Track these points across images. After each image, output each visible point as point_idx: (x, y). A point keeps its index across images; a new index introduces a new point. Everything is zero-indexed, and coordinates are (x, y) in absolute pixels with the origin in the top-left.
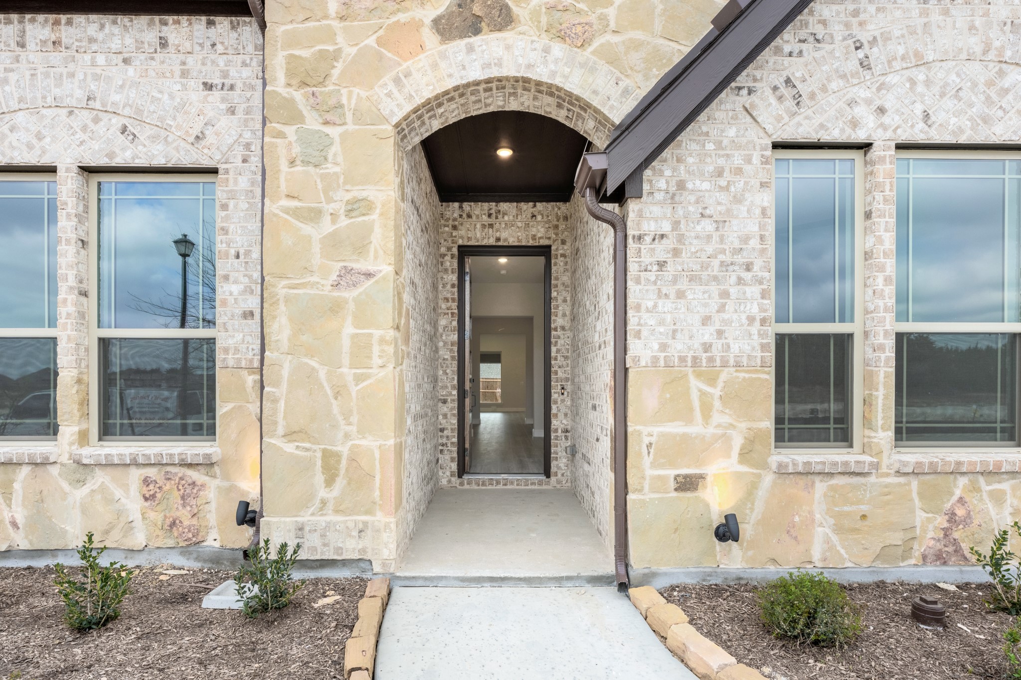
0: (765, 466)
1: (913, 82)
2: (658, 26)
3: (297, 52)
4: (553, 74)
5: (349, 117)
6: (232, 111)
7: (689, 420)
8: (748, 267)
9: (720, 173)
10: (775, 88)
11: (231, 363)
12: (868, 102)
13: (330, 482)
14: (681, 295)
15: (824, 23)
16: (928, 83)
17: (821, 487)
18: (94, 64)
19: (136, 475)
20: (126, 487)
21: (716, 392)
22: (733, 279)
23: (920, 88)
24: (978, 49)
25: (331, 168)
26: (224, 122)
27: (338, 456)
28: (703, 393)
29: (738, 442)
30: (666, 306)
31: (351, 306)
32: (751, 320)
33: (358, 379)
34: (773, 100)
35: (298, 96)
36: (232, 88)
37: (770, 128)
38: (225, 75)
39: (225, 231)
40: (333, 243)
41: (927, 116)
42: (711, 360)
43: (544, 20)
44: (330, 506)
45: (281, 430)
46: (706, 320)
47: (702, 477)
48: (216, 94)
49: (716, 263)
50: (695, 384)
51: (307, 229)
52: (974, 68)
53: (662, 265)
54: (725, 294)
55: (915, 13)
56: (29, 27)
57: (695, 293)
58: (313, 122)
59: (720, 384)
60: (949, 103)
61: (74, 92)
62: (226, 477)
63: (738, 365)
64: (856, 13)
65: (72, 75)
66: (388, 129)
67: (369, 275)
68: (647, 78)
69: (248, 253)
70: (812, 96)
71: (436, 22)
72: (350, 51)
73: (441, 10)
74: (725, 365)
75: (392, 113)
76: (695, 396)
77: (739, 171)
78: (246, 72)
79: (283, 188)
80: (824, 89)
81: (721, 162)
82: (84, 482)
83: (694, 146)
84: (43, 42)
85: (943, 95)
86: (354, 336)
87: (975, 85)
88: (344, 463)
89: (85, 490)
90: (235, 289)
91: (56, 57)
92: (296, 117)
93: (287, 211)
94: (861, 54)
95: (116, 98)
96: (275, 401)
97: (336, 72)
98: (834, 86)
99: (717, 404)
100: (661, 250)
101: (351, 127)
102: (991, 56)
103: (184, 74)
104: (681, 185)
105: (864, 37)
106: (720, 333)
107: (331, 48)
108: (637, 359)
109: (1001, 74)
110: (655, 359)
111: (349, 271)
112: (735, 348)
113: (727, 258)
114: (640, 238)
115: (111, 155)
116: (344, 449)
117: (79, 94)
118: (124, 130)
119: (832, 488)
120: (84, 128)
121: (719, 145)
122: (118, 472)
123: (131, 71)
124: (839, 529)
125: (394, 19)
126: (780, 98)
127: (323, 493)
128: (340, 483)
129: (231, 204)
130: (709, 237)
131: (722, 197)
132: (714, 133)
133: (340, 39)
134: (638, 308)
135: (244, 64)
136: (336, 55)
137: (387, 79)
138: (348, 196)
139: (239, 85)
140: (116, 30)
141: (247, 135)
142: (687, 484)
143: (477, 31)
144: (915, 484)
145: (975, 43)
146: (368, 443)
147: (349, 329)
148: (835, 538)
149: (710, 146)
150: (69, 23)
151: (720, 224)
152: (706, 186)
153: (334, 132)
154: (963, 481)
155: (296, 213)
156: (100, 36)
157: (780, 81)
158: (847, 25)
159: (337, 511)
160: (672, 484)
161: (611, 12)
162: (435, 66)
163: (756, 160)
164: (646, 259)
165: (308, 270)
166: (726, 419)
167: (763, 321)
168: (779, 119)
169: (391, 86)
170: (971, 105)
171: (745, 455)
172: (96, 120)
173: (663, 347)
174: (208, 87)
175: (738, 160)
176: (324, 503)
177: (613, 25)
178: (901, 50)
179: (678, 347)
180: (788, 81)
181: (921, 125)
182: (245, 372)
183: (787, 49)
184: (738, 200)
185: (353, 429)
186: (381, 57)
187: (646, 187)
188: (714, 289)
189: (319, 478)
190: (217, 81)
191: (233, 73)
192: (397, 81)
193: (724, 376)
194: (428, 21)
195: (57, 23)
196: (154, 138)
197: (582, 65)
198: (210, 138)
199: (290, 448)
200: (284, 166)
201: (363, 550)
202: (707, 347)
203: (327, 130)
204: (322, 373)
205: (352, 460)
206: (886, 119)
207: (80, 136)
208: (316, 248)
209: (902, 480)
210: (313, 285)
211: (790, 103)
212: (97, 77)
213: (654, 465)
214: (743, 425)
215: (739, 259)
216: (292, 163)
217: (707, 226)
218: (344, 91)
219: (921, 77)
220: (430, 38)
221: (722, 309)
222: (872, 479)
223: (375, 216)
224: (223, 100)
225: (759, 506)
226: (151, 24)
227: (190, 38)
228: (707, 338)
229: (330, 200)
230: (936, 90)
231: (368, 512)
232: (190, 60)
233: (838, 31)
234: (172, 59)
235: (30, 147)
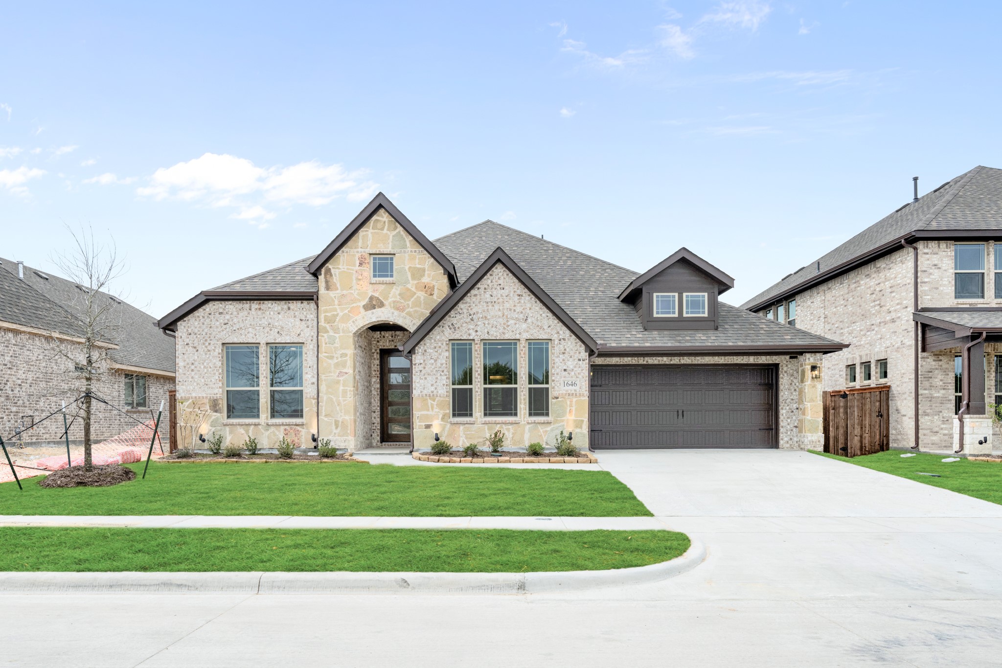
0: (447, 422)
1: (484, 324)
2: (422, 307)
3: (327, 314)
4: (395, 319)
5: (341, 332)
6: (308, 327)
7: (428, 410)
8: (443, 371)
9: (435, 348)
10: (449, 326)
11: (308, 397)
12: (473, 329)
13: (337, 428)
14: (426, 378)
15: (462, 309)
16: (488, 324)
17: (462, 427)
18: (270, 314)
19: (282, 428)
20: (279, 431)
21: (435, 403)
22: (439, 374)
23: (486, 325)
24: (501, 315)
25: (336, 345)
26: (306, 330)
27: (338, 421)
28: (432, 404)
29: (441, 416)
30: (422, 381)
31: (342, 382)
32: (444, 385)
33: (344, 401)
34: (448, 329)
35: (327, 326)
36: (308, 320)
37: (448, 336)
38: (306, 317)
39: (306, 360)
40: (337, 365)
41: (488, 333)
42: (433, 395)
43: (392, 305)
44: (337, 435)
45: (324, 415)
46: (432, 385)
47: (431, 425)
48: (303, 322)
49: (435, 370)
50: (430, 401)
51: (330, 361)
52: (500, 320)
53: (421, 371)
54: (437, 378)
55: (485, 306)
56: (252, 305)
57: (429, 378)
58: (331, 333)
59: (436, 401)
60: (494, 329)
61: (264, 322)
62: (307, 429)
63: (440, 396)
64: (470, 307)
65: (264, 318)
66: (351, 334)
67: (346, 373)
68: (420, 320)
69: (313, 366)
70: (459, 328)
71: (364, 306)
72: (341, 314)
73: (364, 303)
74: (437, 396)
75: (352, 331)
76: (429, 404)
77: (440, 347)
78: (312, 316)
79: (324, 350)
80: (462, 326)
81: (436, 345)
82: (268, 430)
83: (428, 341)
84: (256, 309)
85: (492, 327)
86: (343, 390)
87: (501, 324)
88: (340, 423)
89: (269, 432)
90: (309, 376)
91: (260, 313)
92: (327, 332)
93: (325, 357)
94: (471, 317)
95: (276, 324)
96: (322, 407)
97: (337, 320)
98: (464, 325)
99: (435, 406)
100: (421, 368)
101: (341, 334)
102: (505, 317)
103: (295, 317)
104: (425, 351)
105: (472, 313)
106: (436, 388)
107: (336, 313)
108: (415, 395)
109: (507, 321)
110: (419, 395)
111: (341, 372)
112: (439, 392)
113: (437, 369)
114: (415, 364)
115: (275, 340)
116: (340, 420)
117: (266, 323)
118: (278, 332)
119: (465, 428)
120: (268, 333)
121: (435, 341)
122: (278, 427)
123: (280, 316)
124: (466, 438)
125: (353, 305)
126: (450, 329)
127: (335, 431)
128: (339, 428)
129: (308, 353)
130: (433, 364)
131: (436, 354)
132: (434, 337)
133: (338, 310)
134: (415, 382)
135: (311, 314)
136: (337, 315)
137: (351, 321)
138: (341, 353)
139: (310, 320)
140: (276, 305)
141: (312, 333)
142: (428, 427)
143: (375, 308)
144: (486, 427)
145: (500, 314)
146: (347, 418)
147: (341, 388)
148: (465, 441)
149: (433, 341)
150: (263, 303)
151: (435, 361)
152: (432, 351)
153: (337, 335)
154: (498, 426)
155: (327, 357)
156: (272, 307)
157: (450, 325)
158: (468, 310)
159: (338, 436)
160: (424, 427)
161: (410, 303)
162: (363, 318)
163: (444, 344)
164: (417, 370)
165: (330, 372)
166: (437, 410)
167: (447, 385)
168: (450, 334)
169: (352, 323)
170: (499, 329)
171: (443, 419)
172: (271, 330)
173: (421, 392)
174: (301, 320)
175: (440, 344)
176: (335, 434)
177: (410, 306)
178: (481, 316)
179: (425, 392)
180: (452, 324)
181: (487, 335)
182: (312, 400)
183: (452, 316)
184: (440, 354)
185: (343, 414)
186: (349, 316)
187: (416, 351)
188: (434, 377)
189: (334, 427)
190: (304, 318)
191: (308, 316)
192: (353, 322)
193: (437, 399)
194: (361, 306)
195: (260, 303)
196: (287, 335)
197: (402, 317)
198: (302, 335)
199: (326, 419)
200: (324, 345)
201: (346, 446)
202: (432, 392)
203: (336, 335)
204: (334, 400)
205: (342, 422)
206: (478, 333)
207: (266, 334)
208: (333, 366)
209: (483, 425)
210: (332, 376)
211: (453, 330)
212: (271, 318)
213: (419, 422)
214: (442, 412)
215: (441, 369)
216: (326, 344)
217: (432, 361)
218: (340, 325)
219: (487, 322)
220: (362, 310)
221: (436, 382)
222: (475, 425)
223: (348, 358)
224: (306, 324)
225: (446, 433)
226: (285, 303)
227: (296, 307)
228: (432, 390)
229: (336, 353)
230: (491, 326)
231: (347, 436)
232: (296, 313)
233: (465, 311)
234: (291, 313)
235: (253, 338)
